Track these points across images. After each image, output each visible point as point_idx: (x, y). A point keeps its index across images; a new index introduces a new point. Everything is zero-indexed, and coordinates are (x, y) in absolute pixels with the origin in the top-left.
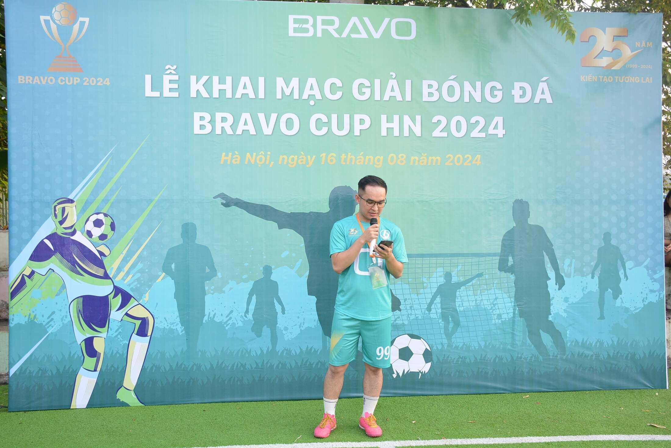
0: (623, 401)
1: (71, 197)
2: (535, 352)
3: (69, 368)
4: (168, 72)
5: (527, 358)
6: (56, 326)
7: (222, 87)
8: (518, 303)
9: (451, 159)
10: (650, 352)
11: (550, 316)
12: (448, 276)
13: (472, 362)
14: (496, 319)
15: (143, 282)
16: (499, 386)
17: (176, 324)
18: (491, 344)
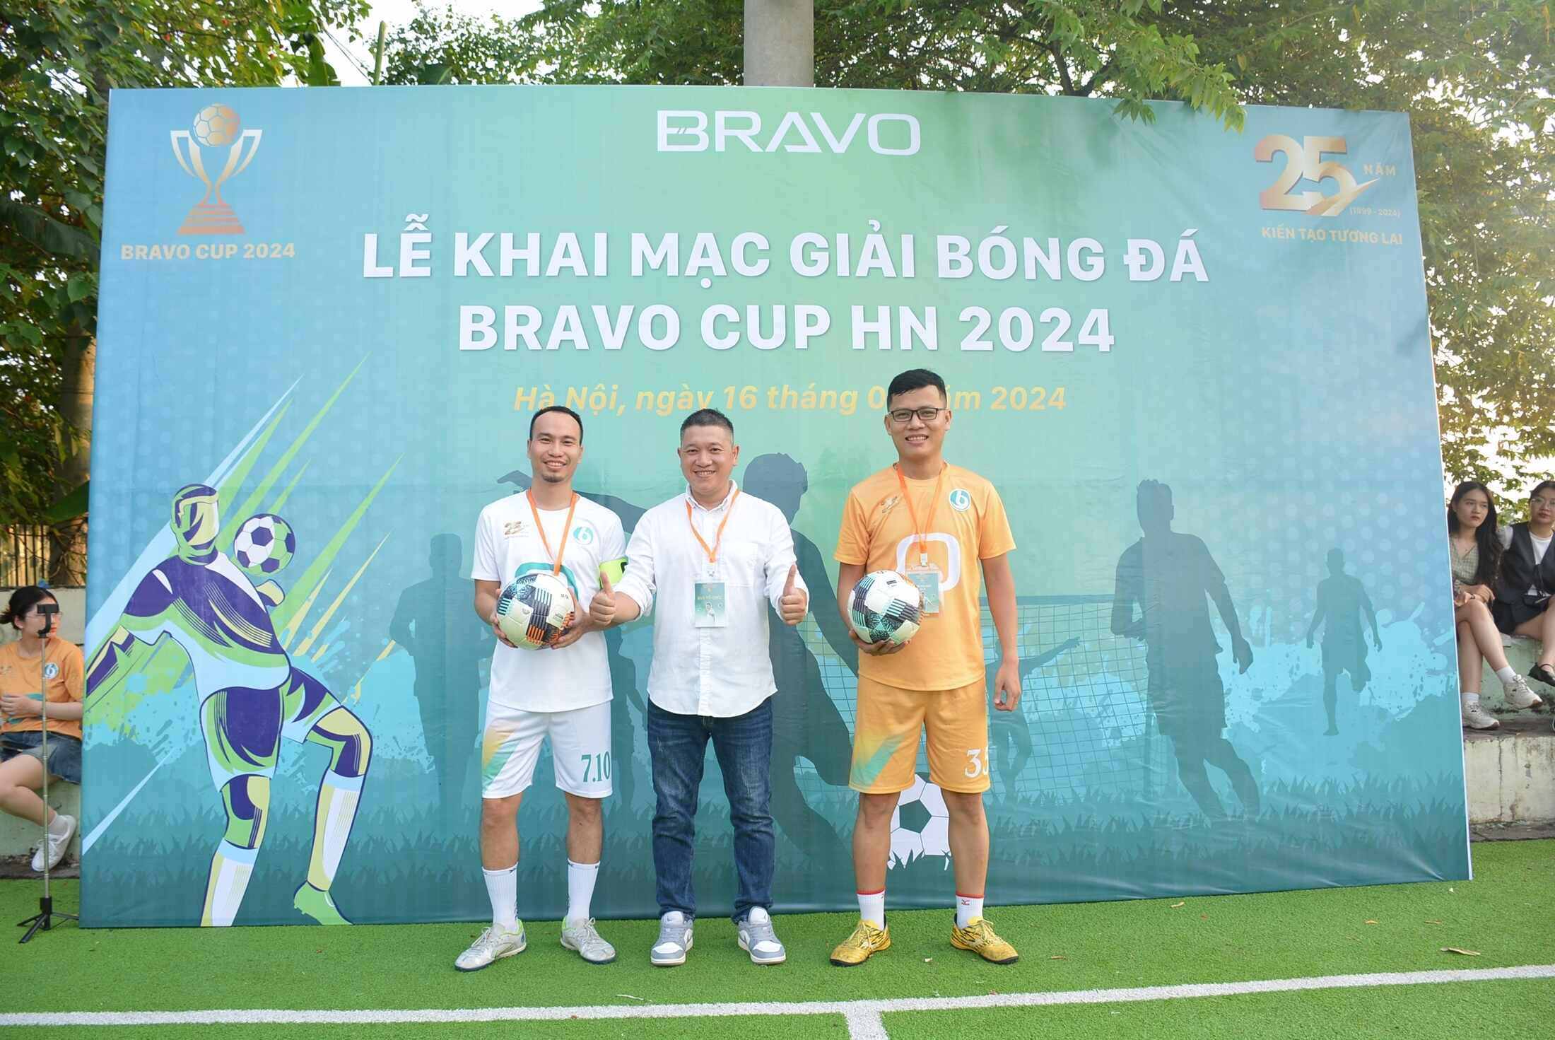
1: (208, 483)
2: (1195, 808)
3: (199, 840)
4: (409, 228)
5: (1179, 821)
6: (173, 749)
7: (520, 254)
8: (1157, 703)
9: (1002, 398)
10: (1433, 803)
11: (1224, 731)
13: (1060, 831)
14: (1110, 738)
15: (349, 660)
16: (1117, 883)
17: (416, 750)
18: (1100, 793)
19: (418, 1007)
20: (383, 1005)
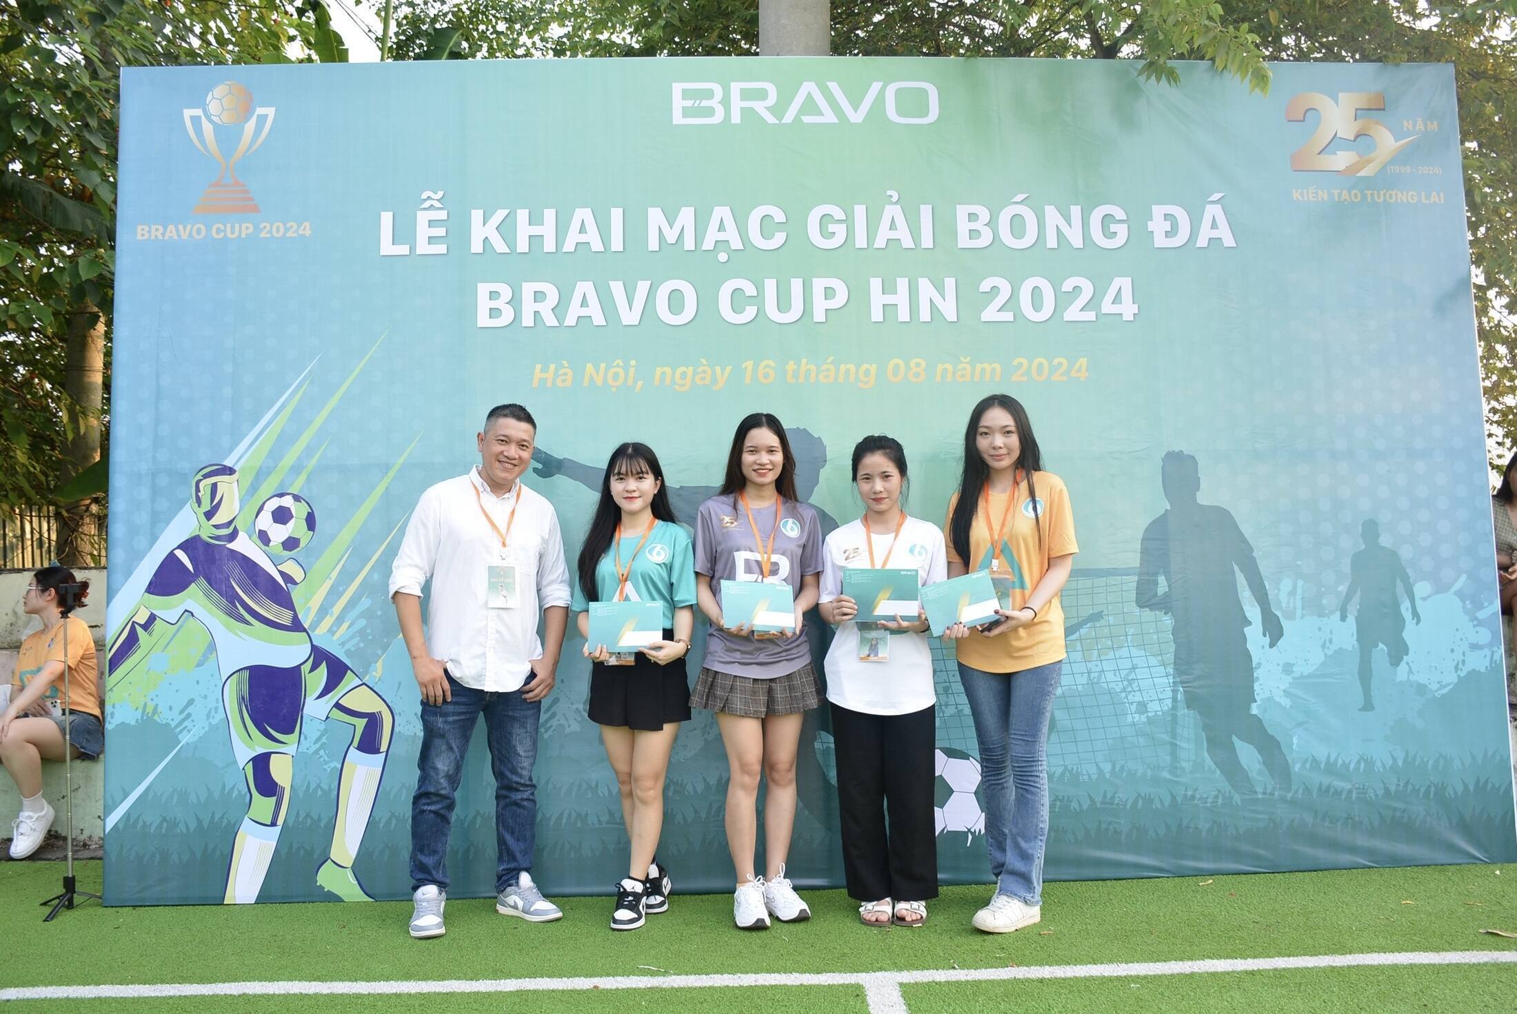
0: (1422, 888)
1: (228, 462)
2: (1224, 785)
3: (222, 818)
4: (425, 205)
5: (1207, 798)
6: (196, 728)
7: (536, 230)
8: (1184, 678)
9: (1023, 369)
10: (1478, 782)
11: (1254, 706)
13: (1085, 808)
14: (1135, 713)
15: (371, 637)
16: (1144, 860)
18: (1126, 768)
19: (443, 978)
20: (408, 977)
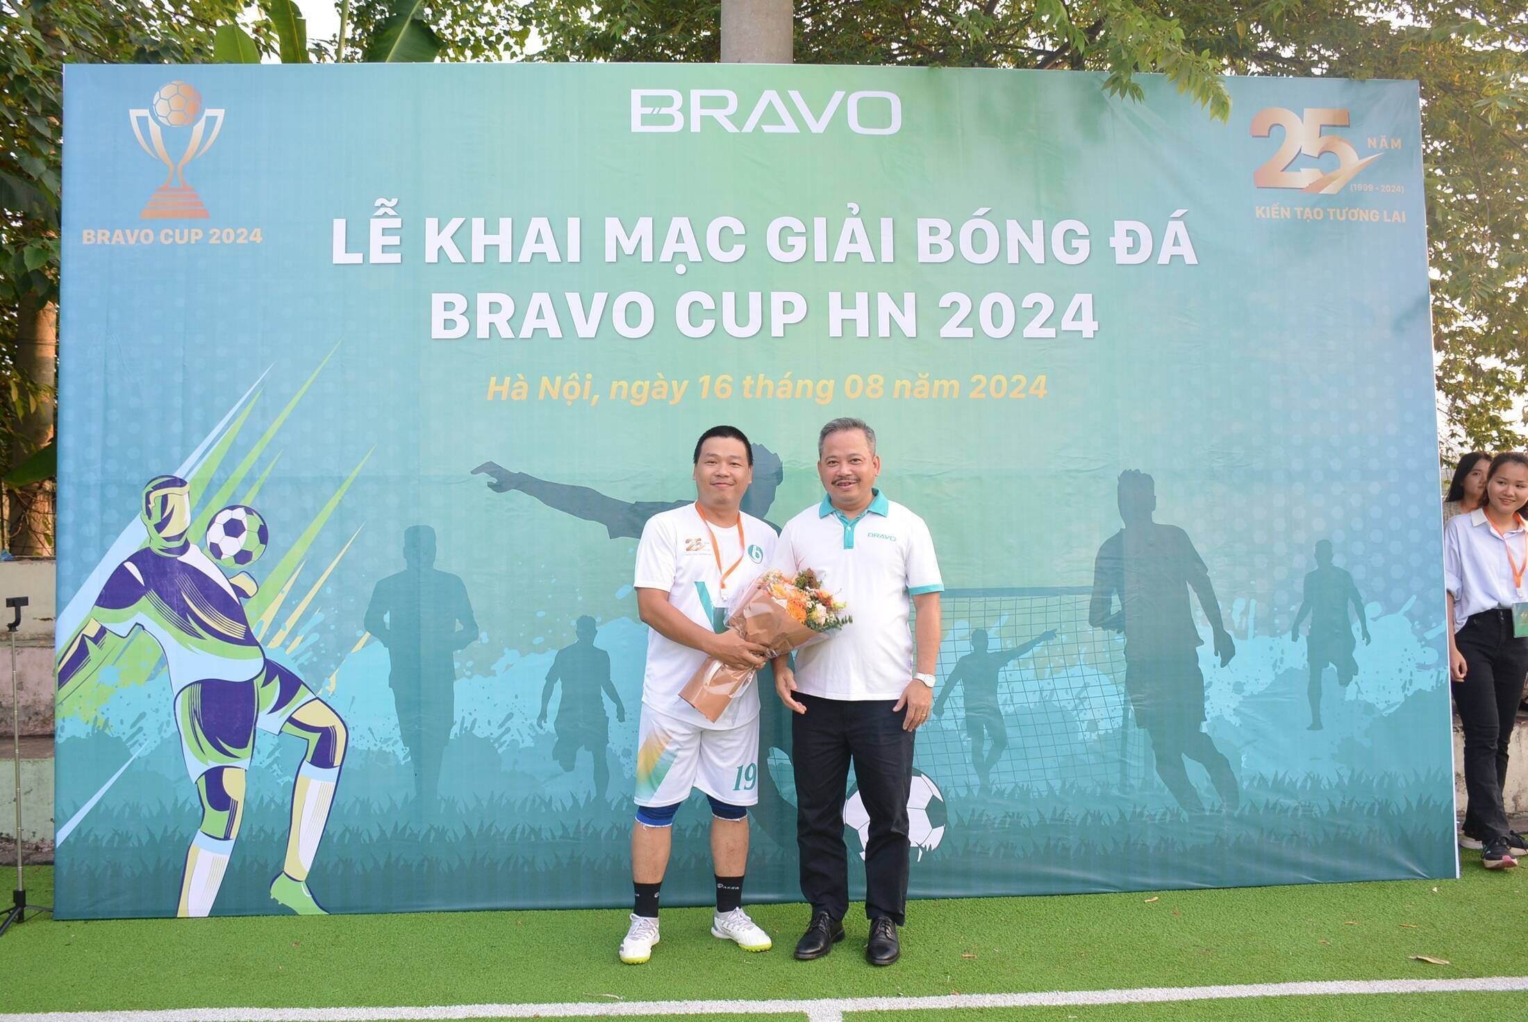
0: (1361, 906)
1: (179, 474)
2: (1173, 803)
3: (174, 832)
4: (381, 212)
5: (1155, 815)
6: (149, 743)
7: (491, 240)
8: (1135, 696)
9: (981, 386)
10: (1420, 800)
11: (1204, 724)
12: (979, 637)
13: (1035, 824)
14: (1086, 731)
15: (324, 651)
16: (1092, 876)
17: (392, 741)
18: (1075, 786)
